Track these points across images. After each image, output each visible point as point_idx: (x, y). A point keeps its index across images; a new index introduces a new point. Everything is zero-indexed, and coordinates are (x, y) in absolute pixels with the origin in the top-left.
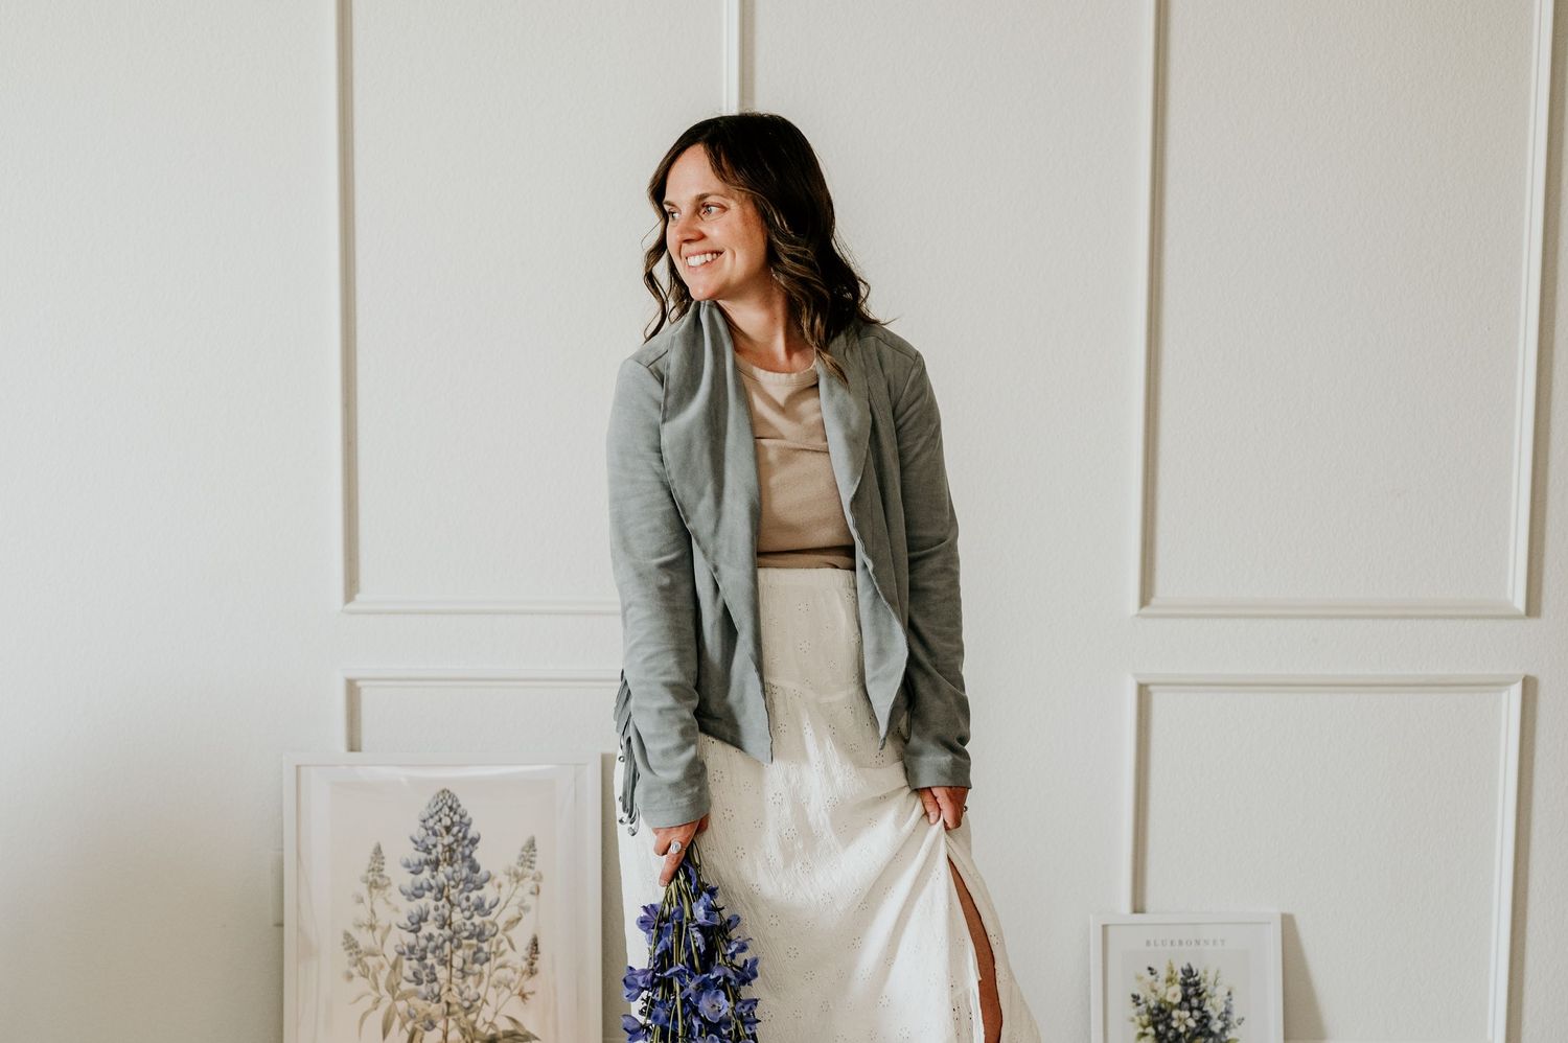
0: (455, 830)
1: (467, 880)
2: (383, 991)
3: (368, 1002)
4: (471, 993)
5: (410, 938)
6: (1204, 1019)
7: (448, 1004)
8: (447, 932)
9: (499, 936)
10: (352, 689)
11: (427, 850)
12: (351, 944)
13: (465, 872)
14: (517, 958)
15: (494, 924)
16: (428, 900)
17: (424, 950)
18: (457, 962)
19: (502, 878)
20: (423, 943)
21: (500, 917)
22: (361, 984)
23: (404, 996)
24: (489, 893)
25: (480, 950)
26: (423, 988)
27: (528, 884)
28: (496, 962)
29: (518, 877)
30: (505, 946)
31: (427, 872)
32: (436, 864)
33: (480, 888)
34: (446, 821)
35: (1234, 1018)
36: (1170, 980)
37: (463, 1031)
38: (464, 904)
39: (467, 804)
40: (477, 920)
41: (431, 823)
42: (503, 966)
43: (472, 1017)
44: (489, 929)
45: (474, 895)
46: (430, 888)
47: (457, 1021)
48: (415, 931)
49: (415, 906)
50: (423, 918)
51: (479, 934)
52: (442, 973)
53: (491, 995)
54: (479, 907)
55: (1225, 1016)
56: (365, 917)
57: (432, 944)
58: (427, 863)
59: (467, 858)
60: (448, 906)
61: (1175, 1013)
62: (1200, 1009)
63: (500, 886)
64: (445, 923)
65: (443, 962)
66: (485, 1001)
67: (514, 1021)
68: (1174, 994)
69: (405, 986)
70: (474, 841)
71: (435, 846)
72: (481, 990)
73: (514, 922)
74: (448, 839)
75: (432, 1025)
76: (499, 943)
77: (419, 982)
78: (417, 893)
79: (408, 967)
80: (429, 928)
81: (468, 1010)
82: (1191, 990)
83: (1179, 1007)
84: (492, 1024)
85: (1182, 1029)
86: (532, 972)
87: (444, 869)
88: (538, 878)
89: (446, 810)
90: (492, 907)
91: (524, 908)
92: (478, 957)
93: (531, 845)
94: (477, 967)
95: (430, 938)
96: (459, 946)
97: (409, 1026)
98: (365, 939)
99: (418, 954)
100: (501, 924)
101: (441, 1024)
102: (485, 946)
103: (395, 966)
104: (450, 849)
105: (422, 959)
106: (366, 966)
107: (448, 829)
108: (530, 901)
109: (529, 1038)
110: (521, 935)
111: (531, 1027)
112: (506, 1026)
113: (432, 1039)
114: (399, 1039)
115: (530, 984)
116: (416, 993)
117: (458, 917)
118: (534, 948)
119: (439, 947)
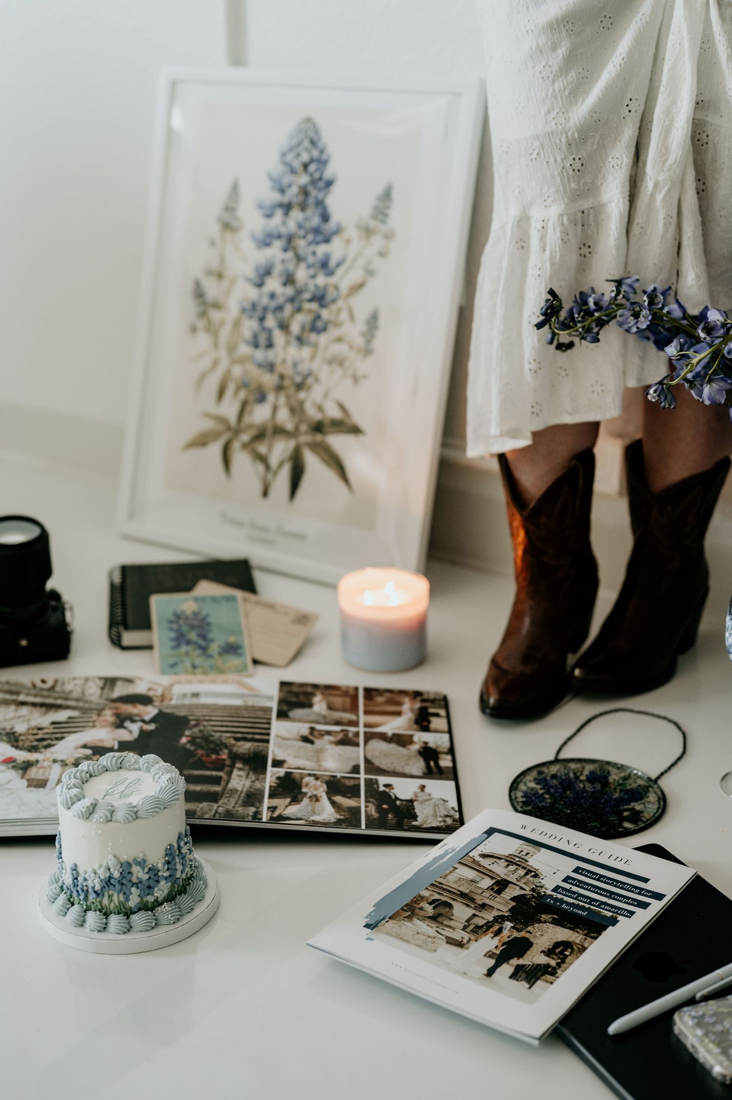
0: (312, 167)
1: (317, 231)
2: (223, 353)
3: (205, 363)
4: (304, 368)
5: (253, 293)
7: (282, 377)
8: (289, 291)
9: (341, 303)
11: (282, 191)
12: (199, 294)
13: (316, 221)
14: (354, 331)
15: (336, 288)
16: (275, 252)
17: (265, 309)
18: (295, 328)
19: (351, 232)
20: (265, 301)
21: (344, 279)
22: (203, 340)
23: (241, 361)
24: (335, 249)
25: (318, 317)
26: (260, 355)
27: (378, 242)
28: (333, 333)
29: (368, 232)
30: (344, 316)
31: (279, 216)
32: (287, 208)
33: (327, 240)
34: (305, 157)
37: (292, 411)
38: (311, 260)
39: (328, 138)
40: (321, 280)
41: (289, 157)
42: (339, 340)
43: (302, 395)
44: (331, 294)
45: (322, 249)
46: (279, 237)
47: (288, 398)
48: (260, 285)
49: (262, 256)
50: (267, 272)
51: (320, 298)
52: (279, 337)
53: (323, 372)
54: (324, 265)
56: (214, 264)
57: (273, 304)
58: (281, 205)
59: (320, 203)
60: (294, 260)
63: (348, 241)
64: (289, 280)
65: (284, 326)
66: (317, 380)
67: (342, 407)
69: (245, 349)
70: (329, 184)
71: (290, 186)
72: (315, 365)
73: (358, 287)
74: (304, 179)
75: (262, 398)
76: (339, 310)
77: (256, 346)
78: (265, 242)
79: (249, 326)
80: (274, 284)
81: (300, 387)
84: (320, 408)
86: (367, 352)
87: (296, 215)
88: (389, 236)
89: (306, 143)
90: (338, 265)
91: (370, 272)
92: (316, 326)
93: (387, 195)
94: (313, 337)
95: (272, 296)
96: (299, 310)
97: (242, 394)
98: (212, 289)
99: (259, 313)
100: (344, 287)
101: (271, 398)
102: (325, 314)
103: (237, 324)
104: (304, 192)
105: (262, 319)
106: (209, 321)
107: (306, 166)
108: (378, 264)
109: (355, 430)
110: (362, 305)
111: (358, 418)
112: (333, 412)
113: (260, 414)
114: (229, 409)
115: (363, 366)
116: (251, 359)
117: (302, 275)
118: (373, 321)
119: (280, 308)
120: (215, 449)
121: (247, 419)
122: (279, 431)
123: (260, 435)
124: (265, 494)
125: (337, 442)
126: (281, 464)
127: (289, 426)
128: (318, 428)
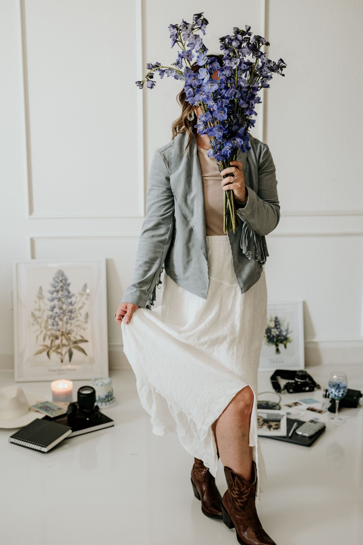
0: (63, 281)
1: (67, 296)
2: (43, 329)
3: (38, 332)
4: (69, 329)
5: (50, 313)
6: (281, 332)
7: (63, 332)
8: (61, 311)
9: (77, 312)
10: (32, 241)
11: (55, 287)
12: (33, 315)
13: (66, 293)
14: (82, 318)
15: (75, 308)
16: (56, 302)
17: (55, 316)
18: (65, 319)
19: (77, 295)
20: (54, 314)
21: (77, 306)
22: (37, 327)
23: (50, 330)
24: (73, 300)
25: (71, 316)
26: (55, 328)
27: (85, 297)
28: (76, 319)
29: (82, 295)
31: (55, 294)
32: (58, 291)
33: (70, 298)
34: (61, 279)
35: (289, 331)
36: (271, 321)
37: (67, 340)
38: (67, 303)
39: (67, 274)
40: (70, 307)
41: (56, 279)
42: (78, 321)
43: (69, 335)
44: (74, 310)
45: (69, 300)
46: (56, 298)
47: (65, 337)
48: (52, 310)
49: (52, 304)
50: (54, 307)
51: (71, 312)
52: (60, 323)
53: (75, 329)
54: (71, 304)
55: (287, 330)
56: (37, 307)
57: (57, 315)
58: (56, 291)
59: (67, 289)
60: (62, 304)
61: (273, 330)
62: (280, 328)
63: (77, 297)
64: (61, 308)
65: (61, 320)
66: (73, 331)
67: (81, 336)
68: (272, 325)
69: (50, 327)
70: (69, 285)
71: (57, 286)
72: (72, 328)
73: (81, 308)
74: (61, 284)
75: (57, 338)
76: (77, 314)
77: (53, 325)
78: (52, 300)
79: (50, 321)
80: (56, 310)
81: (68, 334)
82: (277, 323)
83: (274, 328)
84: (75, 338)
85: (275, 334)
86: (86, 322)
87: (60, 293)
88: (88, 295)
89: (60, 276)
90: (75, 303)
91: (84, 304)
92: (71, 318)
93: (85, 285)
94: (70, 321)
95: (56, 313)
96: (65, 315)
97: (51, 338)
98: (37, 314)
99: (53, 317)
100: (77, 308)
101: (60, 338)
102: (73, 315)
103: (47, 321)
104: (62, 287)
105: (54, 319)
106: (38, 322)
107: (61, 281)
108: (86, 302)
109: (86, 341)
110: (83, 312)
111: (86, 338)
112: (79, 338)
113: (58, 342)
114: (48, 342)
115: (85, 326)
116: (52, 329)
117: (64, 307)
118: (87, 315)
119: (59, 316)
120: (45, 353)
121: (53, 344)
122: (64, 345)
123: (58, 347)
124: (62, 362)
125: (81, 345)
126: (66, 353)
127: (67, 343)
128: (75, 342)
